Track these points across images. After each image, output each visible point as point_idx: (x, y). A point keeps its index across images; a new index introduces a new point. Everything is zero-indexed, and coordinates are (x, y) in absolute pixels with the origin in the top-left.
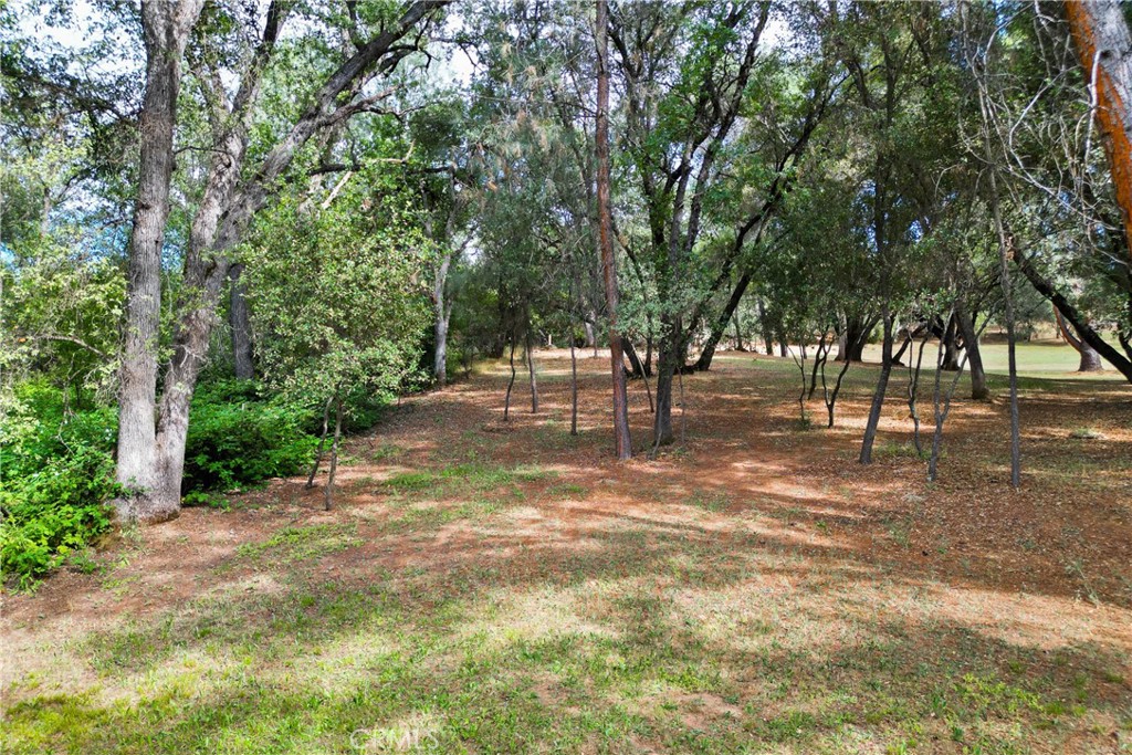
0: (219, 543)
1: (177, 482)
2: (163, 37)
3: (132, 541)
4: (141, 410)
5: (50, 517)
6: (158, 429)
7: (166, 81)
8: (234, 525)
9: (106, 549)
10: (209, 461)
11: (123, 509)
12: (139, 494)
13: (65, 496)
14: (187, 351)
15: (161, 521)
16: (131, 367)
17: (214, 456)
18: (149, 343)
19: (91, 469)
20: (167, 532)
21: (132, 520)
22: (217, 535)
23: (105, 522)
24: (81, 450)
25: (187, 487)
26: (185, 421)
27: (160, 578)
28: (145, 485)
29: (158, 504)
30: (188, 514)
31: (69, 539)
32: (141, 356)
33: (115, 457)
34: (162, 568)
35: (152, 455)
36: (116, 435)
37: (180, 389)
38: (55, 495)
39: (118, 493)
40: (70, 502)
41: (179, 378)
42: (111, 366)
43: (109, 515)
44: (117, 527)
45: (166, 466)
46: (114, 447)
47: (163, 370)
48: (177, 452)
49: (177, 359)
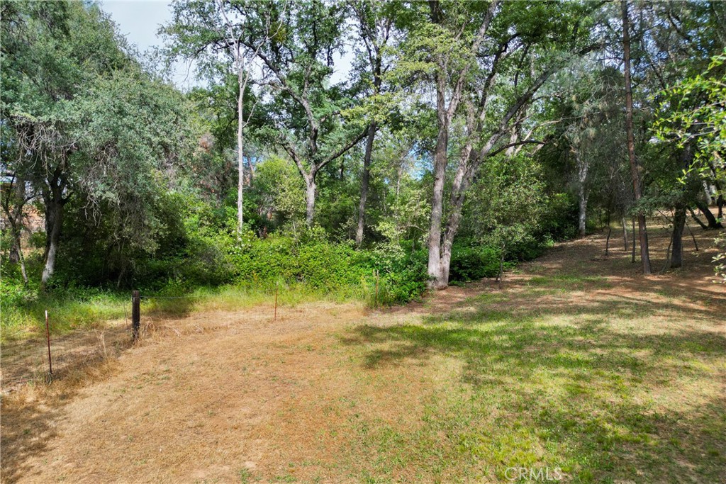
0: (459, 297)
1: (447, 276)
2: (444, 121)
3: (432, 295)
4: (435, 250)
5: (409, 284)
6: (441, 257)
7: (444, 135)
8: (465, 292)
9: (425, 296)
10: (459, 269)
11: (430, 284)
12: (435, 279)
13: (413, 278)
14: (450, 229)
15: (442, 289)
16: (433, 235)
17: (461, 267)
18: (438, 226)
19: (420, 270)
20: (444, 293)
21: (433, 288)
22: (459, 295)
23: (424, 288)
24: (417, 263)
25: (451, 278)
26: (450, 254)
27: (440, 305)
28: (437, 276)
29: (441, 283)
30: (451, 288)
31: (414, 292)
32: (435, 232)
33: (427, 266)
34: (441, 303)
35: (439, 266)
36: (428, 259)
37: (448, 242)
38: (409, 279)
39: (429, 279)
40: (414, 281)
41: (447, 238)
42: (426, 235)
43: (426, 285)
44: (428, 290)
45: (443, 270)
46: (427, 262)
47: (442, 236)
48: (447, 266)
49: (447, 232)
